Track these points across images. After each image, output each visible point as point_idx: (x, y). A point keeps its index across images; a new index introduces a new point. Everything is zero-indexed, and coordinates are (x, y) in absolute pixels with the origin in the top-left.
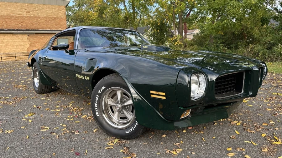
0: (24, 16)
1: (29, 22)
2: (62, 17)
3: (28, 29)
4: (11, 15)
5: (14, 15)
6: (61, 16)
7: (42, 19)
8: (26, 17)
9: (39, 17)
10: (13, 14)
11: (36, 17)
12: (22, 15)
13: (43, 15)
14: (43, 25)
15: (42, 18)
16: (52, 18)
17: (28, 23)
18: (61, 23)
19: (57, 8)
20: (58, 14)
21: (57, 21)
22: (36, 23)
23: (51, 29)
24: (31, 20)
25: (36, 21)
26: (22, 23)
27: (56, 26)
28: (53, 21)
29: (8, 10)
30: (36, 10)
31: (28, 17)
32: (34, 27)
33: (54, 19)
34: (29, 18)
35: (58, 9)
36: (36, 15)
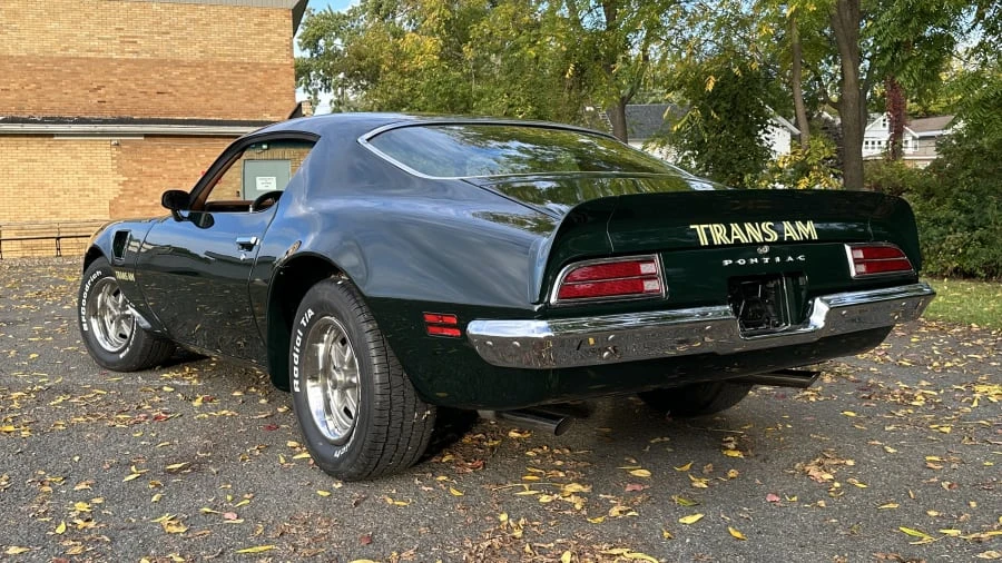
0: (111, 59)
1: (133, 86)
2: (277, 61)
3: (126, 115)
4: (60, 53)
5: (72, 52)
6: (270, 56)
7: (188, 70)
8: (121, 63)
9: (177, 64)
10: (66, 49)
11: (162, 62)
12: (102, 56)
13: (191, 53)
14: (193, 99)
15: (189, 66)
16: (229, 66)
17: (129, 89)
18: (271, 90)
19: (256, 20)
20: (260, 46)
21: (251, 78)
22: (160, 88)
23: (227, 118)
24: (139, 76)
25: (161, 82)
26: (102, 91)
27: (250, 101)
28: (236, 79)
29: (47, 32)
30: (164, 29)
31: (127, 60)
32: (150, 107)
33: (238, 66)
34: (131, 66)
35: (260, 24)
36: (163, 53)
